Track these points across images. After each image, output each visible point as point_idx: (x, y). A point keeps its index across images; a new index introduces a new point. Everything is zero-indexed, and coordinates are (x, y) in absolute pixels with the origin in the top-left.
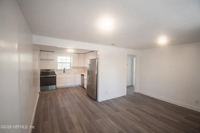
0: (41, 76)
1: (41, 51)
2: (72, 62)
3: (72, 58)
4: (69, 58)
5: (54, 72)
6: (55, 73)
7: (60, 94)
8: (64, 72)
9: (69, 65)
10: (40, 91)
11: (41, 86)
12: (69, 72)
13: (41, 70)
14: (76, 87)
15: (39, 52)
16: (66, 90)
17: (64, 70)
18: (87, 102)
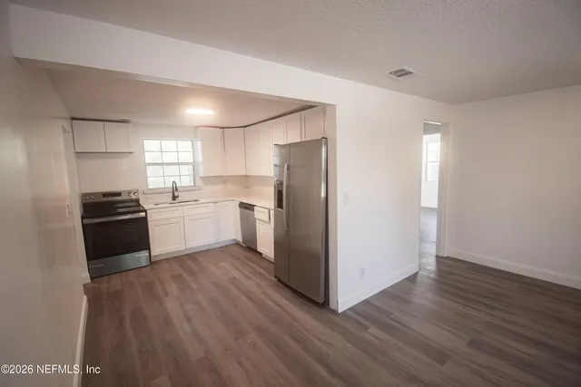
0: (87, 221)
1: (73, 119)
2: (200, 159)
3: (199, 144)
4: (185, 145)
5: (137, 201)
6: (139, 205)
7: (173, 288)
8: (174, 198)
9: (187, 170)
10: (89, 281)
11: (89, 258)
12: (193, 196)
13: (84, 196)
14: (225, 250)
15: (67, 124)
16: (189, 263)
17: (175, 189)
18: (295, 319)
